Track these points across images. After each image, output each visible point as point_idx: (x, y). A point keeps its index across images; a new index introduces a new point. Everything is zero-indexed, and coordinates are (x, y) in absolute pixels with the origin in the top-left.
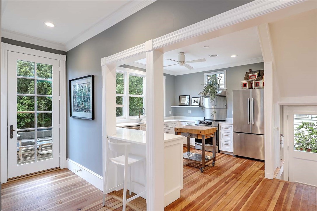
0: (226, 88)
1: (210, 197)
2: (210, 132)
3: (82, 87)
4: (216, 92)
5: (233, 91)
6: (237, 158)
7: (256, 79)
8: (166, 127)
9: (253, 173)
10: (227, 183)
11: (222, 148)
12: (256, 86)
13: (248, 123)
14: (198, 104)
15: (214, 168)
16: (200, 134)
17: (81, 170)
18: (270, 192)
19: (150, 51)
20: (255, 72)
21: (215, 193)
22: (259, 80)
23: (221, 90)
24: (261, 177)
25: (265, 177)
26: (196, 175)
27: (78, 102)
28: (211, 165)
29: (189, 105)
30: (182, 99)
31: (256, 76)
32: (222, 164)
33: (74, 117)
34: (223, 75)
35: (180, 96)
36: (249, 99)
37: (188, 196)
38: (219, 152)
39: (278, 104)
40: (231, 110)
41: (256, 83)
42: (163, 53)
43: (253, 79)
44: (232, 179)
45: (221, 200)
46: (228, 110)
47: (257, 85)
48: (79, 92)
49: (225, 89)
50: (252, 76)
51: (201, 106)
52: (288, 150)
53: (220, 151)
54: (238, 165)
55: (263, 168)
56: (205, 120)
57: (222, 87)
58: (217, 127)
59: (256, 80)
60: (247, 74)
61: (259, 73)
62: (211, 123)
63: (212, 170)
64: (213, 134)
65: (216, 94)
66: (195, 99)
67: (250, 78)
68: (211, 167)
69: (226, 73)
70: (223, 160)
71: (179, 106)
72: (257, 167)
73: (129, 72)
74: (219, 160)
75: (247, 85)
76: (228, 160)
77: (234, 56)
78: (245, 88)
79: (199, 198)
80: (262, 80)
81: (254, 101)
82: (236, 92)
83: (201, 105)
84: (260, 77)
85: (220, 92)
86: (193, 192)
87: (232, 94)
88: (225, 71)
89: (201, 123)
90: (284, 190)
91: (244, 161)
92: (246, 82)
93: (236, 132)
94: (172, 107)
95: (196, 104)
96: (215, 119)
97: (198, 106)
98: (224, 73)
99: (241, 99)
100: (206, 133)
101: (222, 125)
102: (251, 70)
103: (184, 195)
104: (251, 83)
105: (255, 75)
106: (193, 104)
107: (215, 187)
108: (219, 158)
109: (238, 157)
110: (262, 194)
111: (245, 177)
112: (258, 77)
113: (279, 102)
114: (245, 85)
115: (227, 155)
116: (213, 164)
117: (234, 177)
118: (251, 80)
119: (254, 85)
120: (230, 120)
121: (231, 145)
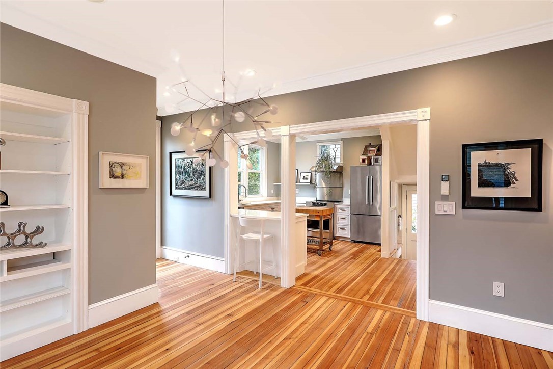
0: (343, 163)
1: (332, 271)
2: (328, 213)
3: (192, 161)
4: (332, 168)
5: (351, 167)
7: (374, 154)
9: (370, 255)
10: (346, 262)
11: (339, 233)
12: (375, 162)
13: (367, 204)
14: (309, 181)
15: (331, 252)
16: (318, 214)
17: (189, 257)
18: (385, 266)
19: (286, 135)
20: (374, 146)
21: (335, 269)
22: (378, 156)
23: (337, 164)
24: (378, 257)
25: (382, 257)
26: (315, 258)
27: (184, 178)
28: (329, 250)
29: (298, 183)
32: (339, 249)
33: (175, 196)
34: (338, 146)
36: (368, 177)
37: (311, 272)
39: (397, 182)
40: (347, 190)
41: (375, 159)
42: (295, 136)
43: (372, 154)
44: (351, 259)
45: (342, 273)
46: (344, 189)
47: (377, 161)
48: (186, 167)
49: (341, 164)
50: (371, 150)
51: (312, 184)
52: (406, 232)
53: (335, 237)
54: (356, 249)
55: (380, 251)
56: (317, 201)
58: (333, 209)
59: (375, 156)
60: (366, 147)
61: (379, 148)
62: (325, 205)
63: (330, 254)
64: (330, 215)
65: (331, 170)
66: (305, 175)
67: (369, 153)
68: (328, 251)
69: (343, 145)
70: (340, 246)
72: (375, 249)
74: (336, 246)
75: (366, 160)
76: (344, 246)
78: (364, 163)
79: (322, 273)
80: (381, 156)
81: (373, 179)
82: (354, 169)
83: (314, 182)
84: (378, 153)
85: (335, 167)
86: (316, 269)
87: (349, 170)
88: (342, 141)
89: (314, 204)
90: (397, 264)
92: (365, 157)
93: (354, 214)
94: (275, 184)
95: (305, 181)
96: (326, 200)
97: (309, 184)
98: (340, 144)
99: (359, 176)
100: (324, 214)
101: (338, 206)
102: (370, 143)
103: (307, 271)
104: (370, 159)
105: (375, 150)
106: (302, 181)
107: (335, 265)
108: (336, 244)
109: (355, 242)
110: (378, 268)
111: (362, 257)
113: (396, 181)
114: (363, 161)
115: (344, 241)
116: (330, 248)
117: (352, 258)
118: (370, 155)
119: (373, 160)
120: (347, 201)
121: (348, 229)
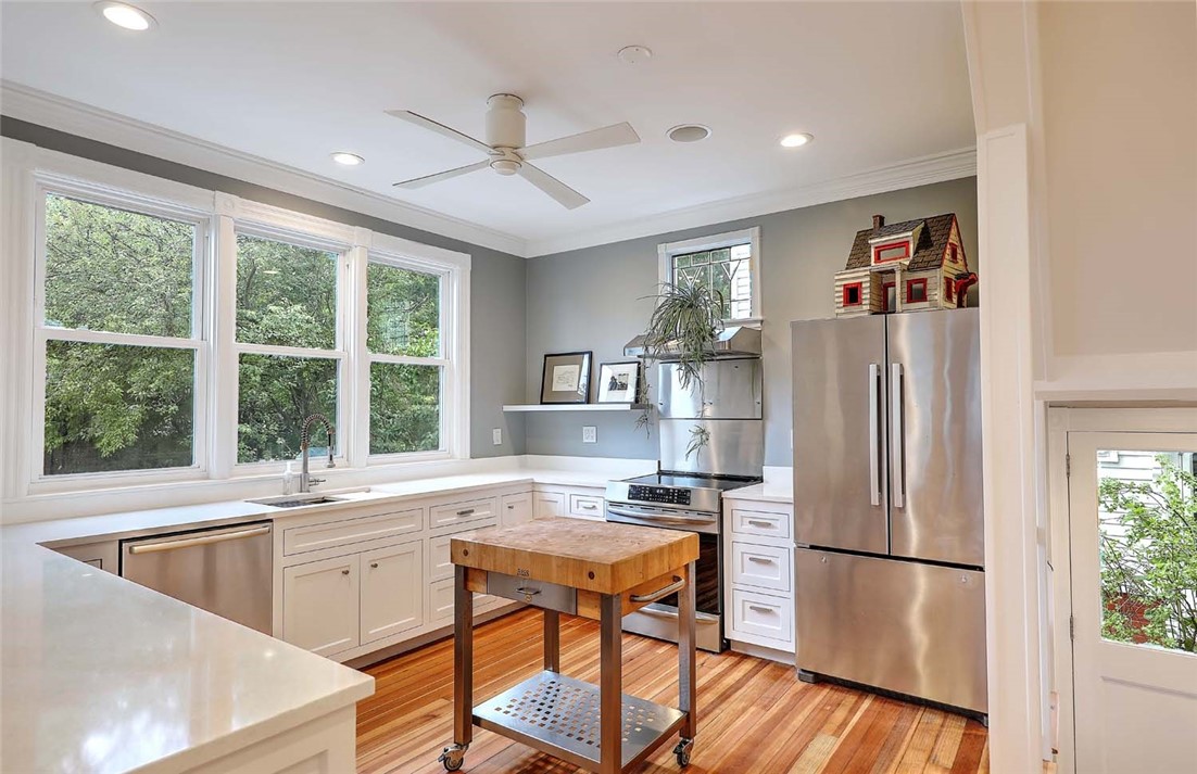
0: (760, 318)
2: (656, 570)
4: (712, 335)
5: (795, 326)
6: (816, 688)
7: (907, 263)
8: (455, 518)
11: (743, 627)
12: (911, 299)
13: (875, 501)
14: (630, 394)
20: (905, 226)
22: (926, 269)
23: (733, 323)
28: (671, 765)
29: (588, 402)
30: (559, 370)
31: (911, 246)
34: (743, 251)
35: (546, 356)
36: (879, 370)
38: (726, 647)
39: (1038, 395)
40: (781, 428)
41: (910, 283)
43: (895, 263)
46: (771, 427)
47: (917, 292)
49: (756, 321)
50: (887, 247)
51: (644, 406)
52: (1072, 636)
53: (729, 641)
54: (822, 749)
55: (964, 769)
56: (659, 473)
57: (741, 310)
58: (716, 518)
59: (910, 269)
60: (862, 240)
61: (925, 231)
62: (684, 496)
64: (681, 574)
65: (708, 345)
66: (617, 370)
67: (878, 259)
69: (761, 241)
70: (744, 710)
71: (542, 403)
73: (238, 215)
75: (866, 294)
76: (766, 708)
77: (794, 141)
78: (853, 307)
80: (940, 266)
81: (902, 377)
82: (808, 333)
83: (648, 400)
84: (927, 253)
85: (728, 333)
87: (786, 341)
88: (757, 229)
89: (636, 492)
91: (852, 711)
92: (861, 276)
93: (812, 547)
94: (507, 408)
95: (617, 395)
97: (628, 407)
98: (749, 240)
100: (631, 580)
101: (740, 505)
102: (882, 219)
104: (882, 285)
105: (905, 244)
106: (605, 395)
108: (724, 697)
109: (821, 680)
112: (922, 253)
114: (852, 295)
115: (767, 669)
116: (682, 753)
118: (884, 265)
119: (898, 291)
120: (779, 481)
121: (787, 609)
